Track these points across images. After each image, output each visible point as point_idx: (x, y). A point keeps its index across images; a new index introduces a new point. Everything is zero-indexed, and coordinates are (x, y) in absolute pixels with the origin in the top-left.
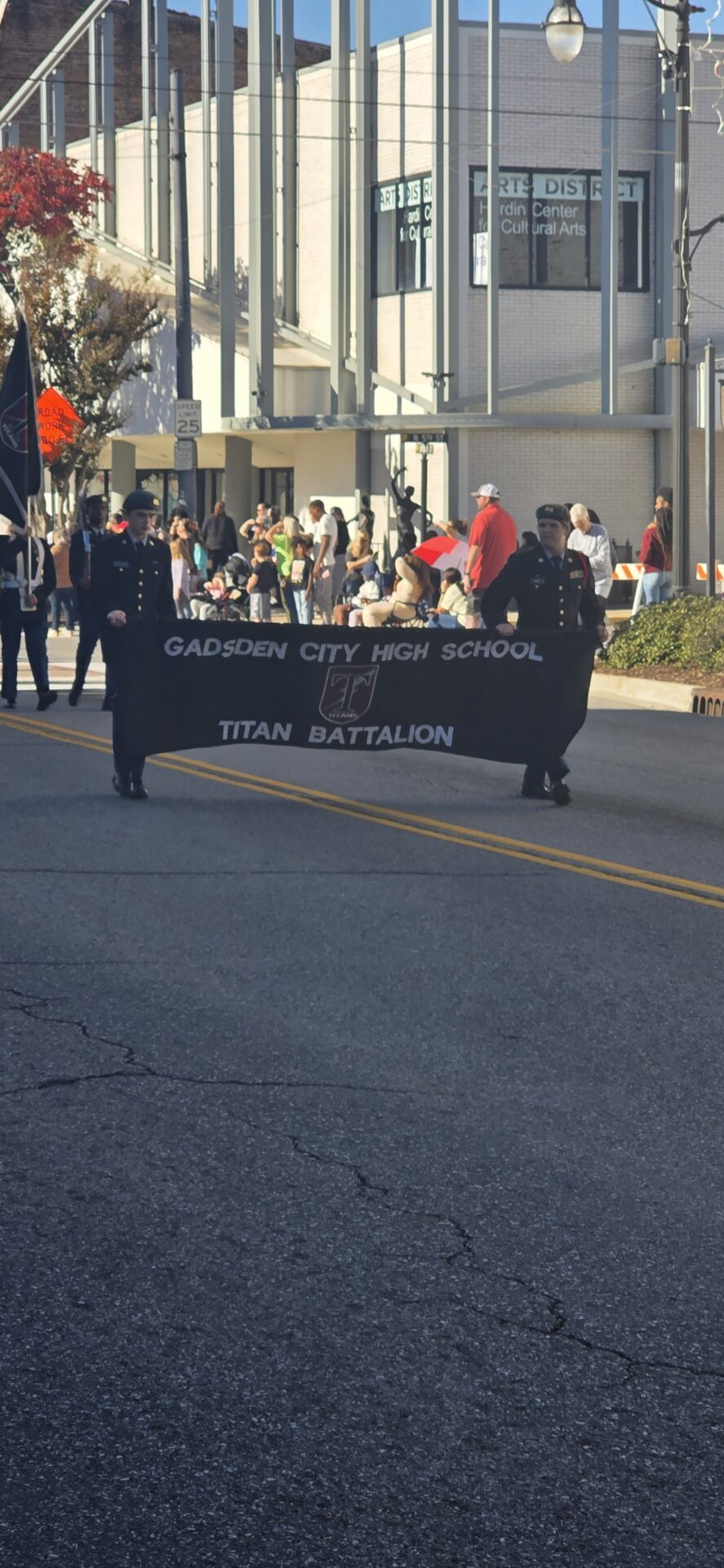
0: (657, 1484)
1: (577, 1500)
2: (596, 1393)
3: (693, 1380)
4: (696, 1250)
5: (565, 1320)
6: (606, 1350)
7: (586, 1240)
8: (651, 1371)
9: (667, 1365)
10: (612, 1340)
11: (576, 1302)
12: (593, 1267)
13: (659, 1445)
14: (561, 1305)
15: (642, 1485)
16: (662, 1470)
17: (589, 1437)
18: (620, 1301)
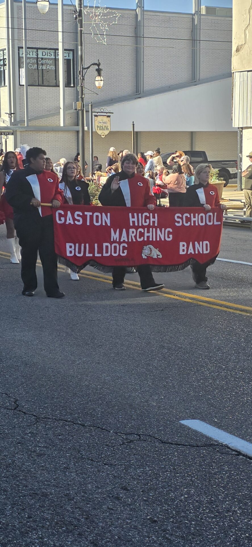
0: (39, 455)
1: (13, 462)
2: (24, 428)
3: (55, 422)
4: (62, 383)
5: (18, 406)
6: (30, 414)
7: (29, 381)
8: (43, 420)
9: (48, 418)
10: (32, 411)
11: (23, 400)
12: (30, 389)
13: (42, 443)
14: (18, 401)
15: (35, 456)
16: (41, 451)
17: (20, 442)
18: (36, 399)
